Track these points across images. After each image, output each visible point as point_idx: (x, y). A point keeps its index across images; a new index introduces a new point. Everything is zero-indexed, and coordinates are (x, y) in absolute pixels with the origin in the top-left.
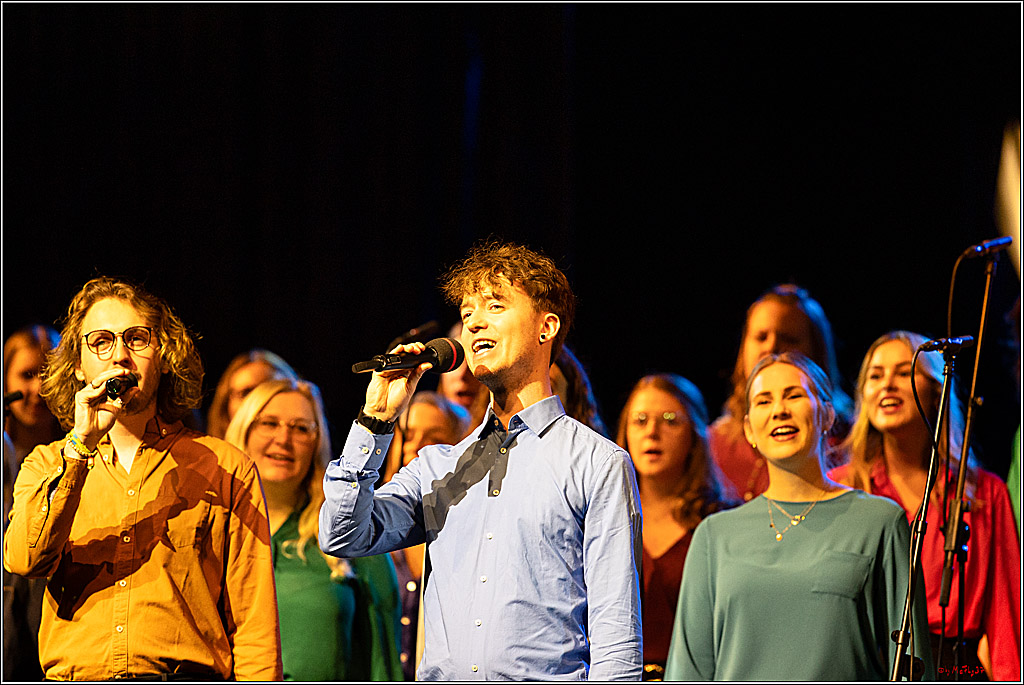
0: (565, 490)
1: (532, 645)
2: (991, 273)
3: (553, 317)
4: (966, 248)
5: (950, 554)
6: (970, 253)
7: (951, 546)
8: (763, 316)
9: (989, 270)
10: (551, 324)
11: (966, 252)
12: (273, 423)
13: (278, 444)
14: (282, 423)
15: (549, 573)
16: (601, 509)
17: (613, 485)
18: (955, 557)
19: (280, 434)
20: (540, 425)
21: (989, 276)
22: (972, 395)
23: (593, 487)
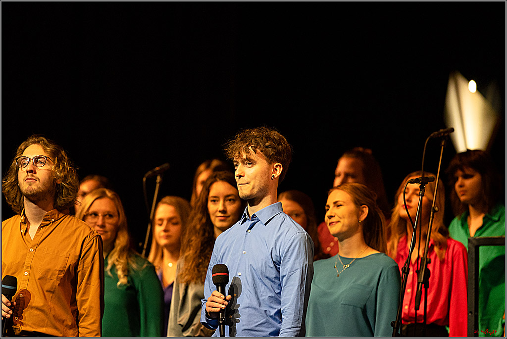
0: (271, 253)
1: (254, 329)
2: (444, 146)
3: (279, 165)
4: (432, 133)
5: (420, 284)
6: (433, 136)
7: (421, 280)
8: (343, 165)
9: (443, 144)
10: (278, 168)
11: (432, 135)
12: (95, 214)
13: (98, 226)
14: (100, 215)
15: (264, 294)
16: (287, 262)
17: (294, 250)
18: (423, 285)
19: (99, 221)
20: (266, 219)
21: (443, 147)
22: (433, 206)
23: (284, 251)
